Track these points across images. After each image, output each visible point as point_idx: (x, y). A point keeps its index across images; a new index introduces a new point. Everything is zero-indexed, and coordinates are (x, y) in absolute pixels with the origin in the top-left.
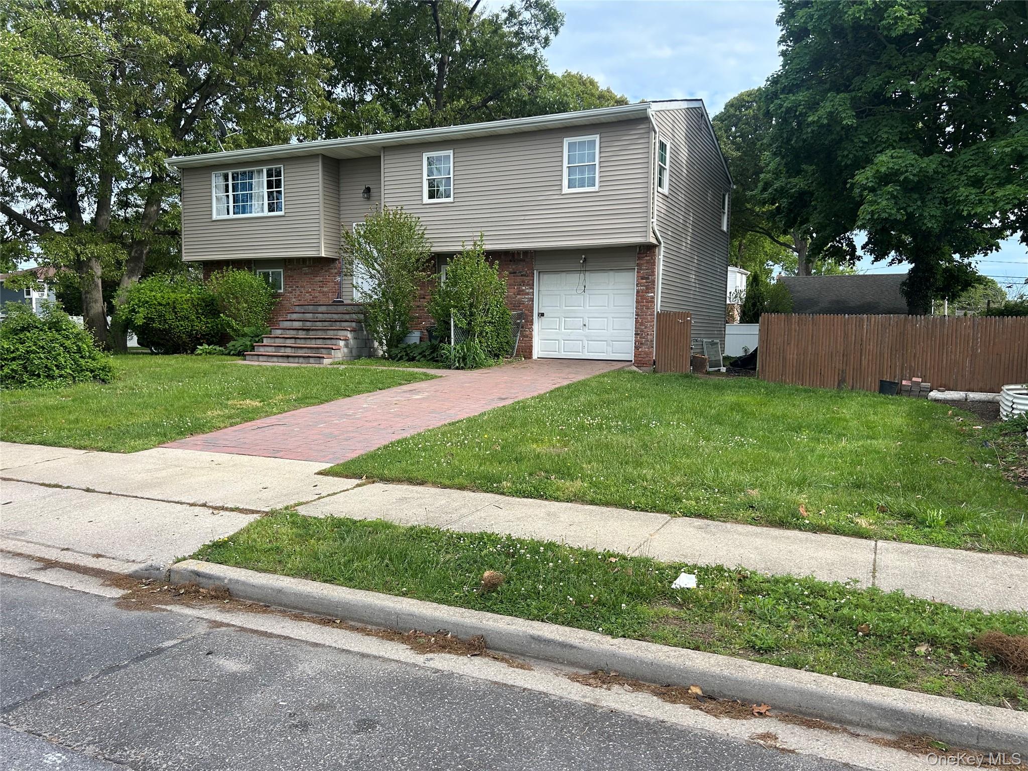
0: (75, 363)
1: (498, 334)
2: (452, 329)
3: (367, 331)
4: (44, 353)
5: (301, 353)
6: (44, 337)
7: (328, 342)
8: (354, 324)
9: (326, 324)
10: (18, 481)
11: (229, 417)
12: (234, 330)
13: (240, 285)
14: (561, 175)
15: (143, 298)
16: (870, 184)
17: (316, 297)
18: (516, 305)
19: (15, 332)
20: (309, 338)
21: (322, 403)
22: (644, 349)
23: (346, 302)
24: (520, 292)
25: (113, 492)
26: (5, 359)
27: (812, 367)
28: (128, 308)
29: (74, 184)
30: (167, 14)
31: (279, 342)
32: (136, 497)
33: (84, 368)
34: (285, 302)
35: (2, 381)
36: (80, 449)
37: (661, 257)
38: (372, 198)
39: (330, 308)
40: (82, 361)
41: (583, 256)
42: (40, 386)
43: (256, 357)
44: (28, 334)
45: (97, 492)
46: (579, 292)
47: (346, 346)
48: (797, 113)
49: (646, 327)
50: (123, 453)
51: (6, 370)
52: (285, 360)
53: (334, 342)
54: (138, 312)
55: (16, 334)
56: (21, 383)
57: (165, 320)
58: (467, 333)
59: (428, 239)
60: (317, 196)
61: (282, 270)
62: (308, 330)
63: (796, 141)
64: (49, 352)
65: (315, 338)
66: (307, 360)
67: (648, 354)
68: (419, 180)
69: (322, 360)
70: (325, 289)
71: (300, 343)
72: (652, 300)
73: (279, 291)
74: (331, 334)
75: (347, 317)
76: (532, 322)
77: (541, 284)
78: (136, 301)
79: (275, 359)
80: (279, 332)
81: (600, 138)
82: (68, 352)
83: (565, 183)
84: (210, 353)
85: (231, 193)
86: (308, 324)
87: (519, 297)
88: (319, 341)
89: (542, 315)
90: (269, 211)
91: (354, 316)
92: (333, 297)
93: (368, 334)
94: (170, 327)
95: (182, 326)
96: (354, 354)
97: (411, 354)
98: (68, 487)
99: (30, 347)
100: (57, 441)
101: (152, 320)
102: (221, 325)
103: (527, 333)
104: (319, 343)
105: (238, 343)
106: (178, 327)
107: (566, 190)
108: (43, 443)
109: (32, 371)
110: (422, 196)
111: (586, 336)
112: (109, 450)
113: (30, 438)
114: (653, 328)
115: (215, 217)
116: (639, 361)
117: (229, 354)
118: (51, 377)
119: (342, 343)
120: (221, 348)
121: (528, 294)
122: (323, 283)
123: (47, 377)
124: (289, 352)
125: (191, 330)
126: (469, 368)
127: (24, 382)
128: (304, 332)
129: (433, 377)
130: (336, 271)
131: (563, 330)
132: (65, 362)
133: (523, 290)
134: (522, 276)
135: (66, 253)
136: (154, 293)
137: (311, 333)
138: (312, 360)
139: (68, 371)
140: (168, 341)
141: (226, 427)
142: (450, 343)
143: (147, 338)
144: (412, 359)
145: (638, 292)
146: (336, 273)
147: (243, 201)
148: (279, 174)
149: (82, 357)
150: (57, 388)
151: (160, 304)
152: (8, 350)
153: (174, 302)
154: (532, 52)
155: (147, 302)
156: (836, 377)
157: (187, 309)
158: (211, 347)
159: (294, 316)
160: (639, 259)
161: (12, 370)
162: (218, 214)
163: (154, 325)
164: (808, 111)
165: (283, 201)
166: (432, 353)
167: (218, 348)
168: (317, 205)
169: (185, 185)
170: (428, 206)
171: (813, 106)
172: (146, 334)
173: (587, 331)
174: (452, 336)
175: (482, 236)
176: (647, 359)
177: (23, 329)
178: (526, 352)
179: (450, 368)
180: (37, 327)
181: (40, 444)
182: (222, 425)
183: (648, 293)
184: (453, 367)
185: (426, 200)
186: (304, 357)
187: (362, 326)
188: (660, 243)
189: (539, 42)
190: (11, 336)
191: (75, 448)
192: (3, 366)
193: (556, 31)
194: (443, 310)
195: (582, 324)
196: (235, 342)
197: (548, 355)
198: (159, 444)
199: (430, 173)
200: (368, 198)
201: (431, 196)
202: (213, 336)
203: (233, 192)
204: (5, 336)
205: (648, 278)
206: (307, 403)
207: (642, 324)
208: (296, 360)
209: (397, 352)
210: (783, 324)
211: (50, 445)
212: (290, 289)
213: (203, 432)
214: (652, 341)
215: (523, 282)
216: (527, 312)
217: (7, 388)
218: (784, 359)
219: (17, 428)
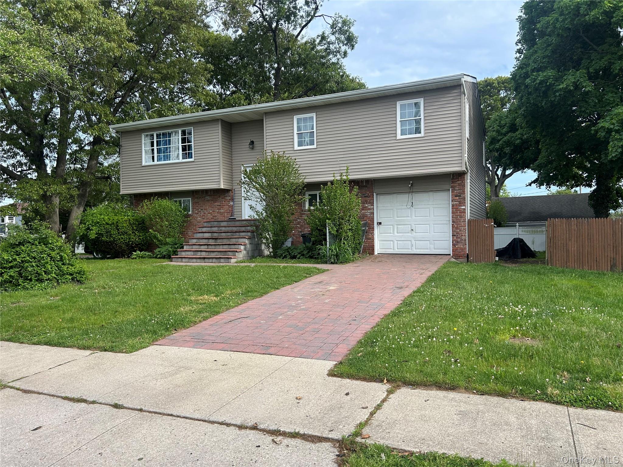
0: (59, 269)
1: (354, 237)
2: (328, 234)
3: (257, 238)
4: (35, 262)
5: (213, 255)
6: (36, 250)
7: (233, 247)
8: (249, 234)
9: (229, 234)
10: (39, 393)
11: (200, 312)
12: (159, 241)
13: (164, 209)
14: (396, 127)
15: (95, 219)
16: (617, 128)
17: (216, 216)
18: (363, 217)
19: (13, 246)
20: (218, 245)
21: (262, 296)
22: (460, 246)
23: (237, 219)
24: (364, 208)
25: (144, 408)
26: (5, 268)
27: (589, 256)
28: (85, 227)
29: (42, 146)
30: (115, 29)
31: (195, 248)
32: (171, 415)
33: (65, 272)
34: (193, 220)
35: (1, 285)
36: (84, 349)
37: (469, 181)
38: (255, 148)
39: (229, 223)
40: (65, 268)
41: (411, 182)
42: (32, 288)
43: (180, 259)
44: (23, 248)
45: (126, 408)
46: (408, 207)
47: (245, 249)
48: (548, 84)
49: (460, 230)
50: (126, 352)
51: (6, 276)
52: (202, 260)
53: (236, 246)
54: (92, 230)
55: (13, 248)
56: (16, 285)
57: (110, 235)
58: (337, 237)
59: (301, 173)
60: (218, 148)
61: (190, 199)
62: (216, 239)
63: (545, 103)
64: (39, 261)
65: (223, 245)
66: (218, 260)
67: (463, 249)
68: (292, 134)
69: (230, 260)
70: (222, 211)
71: (211, 248)
72: (464, 211)
73: (189, 213)
74: (233, 241)
75: (243, 229)
76: (373, 228)
77: (378, 202)
78: (90, 222)
79: (194, 260)
80: (195, 241)
81: (424, 100)
82: (53, 260)
83: (399, 132)
84: (142, 257)
85: (155, 147)
86: (215, 234)
87: (363, 211)
88: (225, 247)
89: (380, 223)
90: (183, 159)
91: (249, 228)
92: (227, 216)
93: (258, 240)
94: (114, 239)
95: (122, 238)
96: (250, 254)
97: (293, 254)
98: (94, 402)
99: (24, 257)
100: (60, 341)
101: (102, 235)
102: (150, 237)
103: (370, 236)
104: (226, 248)
105: (164, 250)
106: (120, 239)
107: (399, 137)
108: (48, 343)
109: (25, 277)
110: (293, 144)
111: (414, 238)
112: (112, 350)
113: (36, 339)
114: (466, 230)
115: (144, 164)
116: (457, 254)
117: (156, 257)
118: (41, 281)
119: (242, 247)
120: (149, 253)
121: (370, 209)
122: (221, 207)
123: (37, 280)
124: (204, 255)
125: (129, 242)
126: (341, 262)
127: (19, 285)
128: (213, 241)
129: (324, 271)
130: (230, 198)
131: (396, 234)
132: (51, 268)
133: (366, 207)
134: (365, 197)
135: (37, 190)
136: (102, 217)
137: (218, 241)
138: (222, 260)
139: (54, 275)
140: (111, 249)
141: (200, 321)
142: (326, 244)
143: (97, 248)
144: (294, 257)
145: (453, 206)
146: (229, 200)
147: (164, 152)
148: (190, 134)
149: (63, 264)
150: (45, 289)
151: (107, 224)
152: (8, 261)
153: (117, 222)
154: (336, 61)
155: (98, 223)
156: (609, 263)
157: (126, 227)
158: (142, 253)
159: (204, 230)
160: (453, 182)
161: (10, 276)
162: (146, 162)
163: (103, 239)
164: (555, 82)
165: (193, 151)
166: (309, 252)
167: (147, 253)
168: (218, 153)
169: (123, 143)
170: (298, 152)
171: (559, 79)
172: (96, 245)
173: (415, 234)
174: (328, 240)
175: (347, 169)
176: (462, 253)
177: (20, 244)
178: (370, 250)
179: (326, 263)
180: (29, 242)
181: (46, 344)
182: (197, 320)
183: (461, 206)
184: (328, 262)
185: (296, 147)
186: (216, 258)
187: (254, 235)
188: (468, 171)
189: (340, 55)
190: (9, 249)
191: (79, 348)
192: (3, 273)
193: (353, 47)
194: (320, 222)
195: (410, 229)
196: (161, 249)
197: (386, 251)
198: (153, 341)
199: (299, 129)
200: (253, 148)
201: (300, 144)
202: (143, 245)
203: (157, 146)
204: (4, 250)
205: (460, 196)
206: (252, 296)
207: (457, 228)
208: (211, 260)
209: (281, 252)
210: (564, 226)
211: (55, 345)
212: (196, 211)
213: (185, 327)
214: (465, 240)
215: (366, 201)
216: (369, 222)
217: (6, 290)
218: (568, 251)
219: (21, 328)
